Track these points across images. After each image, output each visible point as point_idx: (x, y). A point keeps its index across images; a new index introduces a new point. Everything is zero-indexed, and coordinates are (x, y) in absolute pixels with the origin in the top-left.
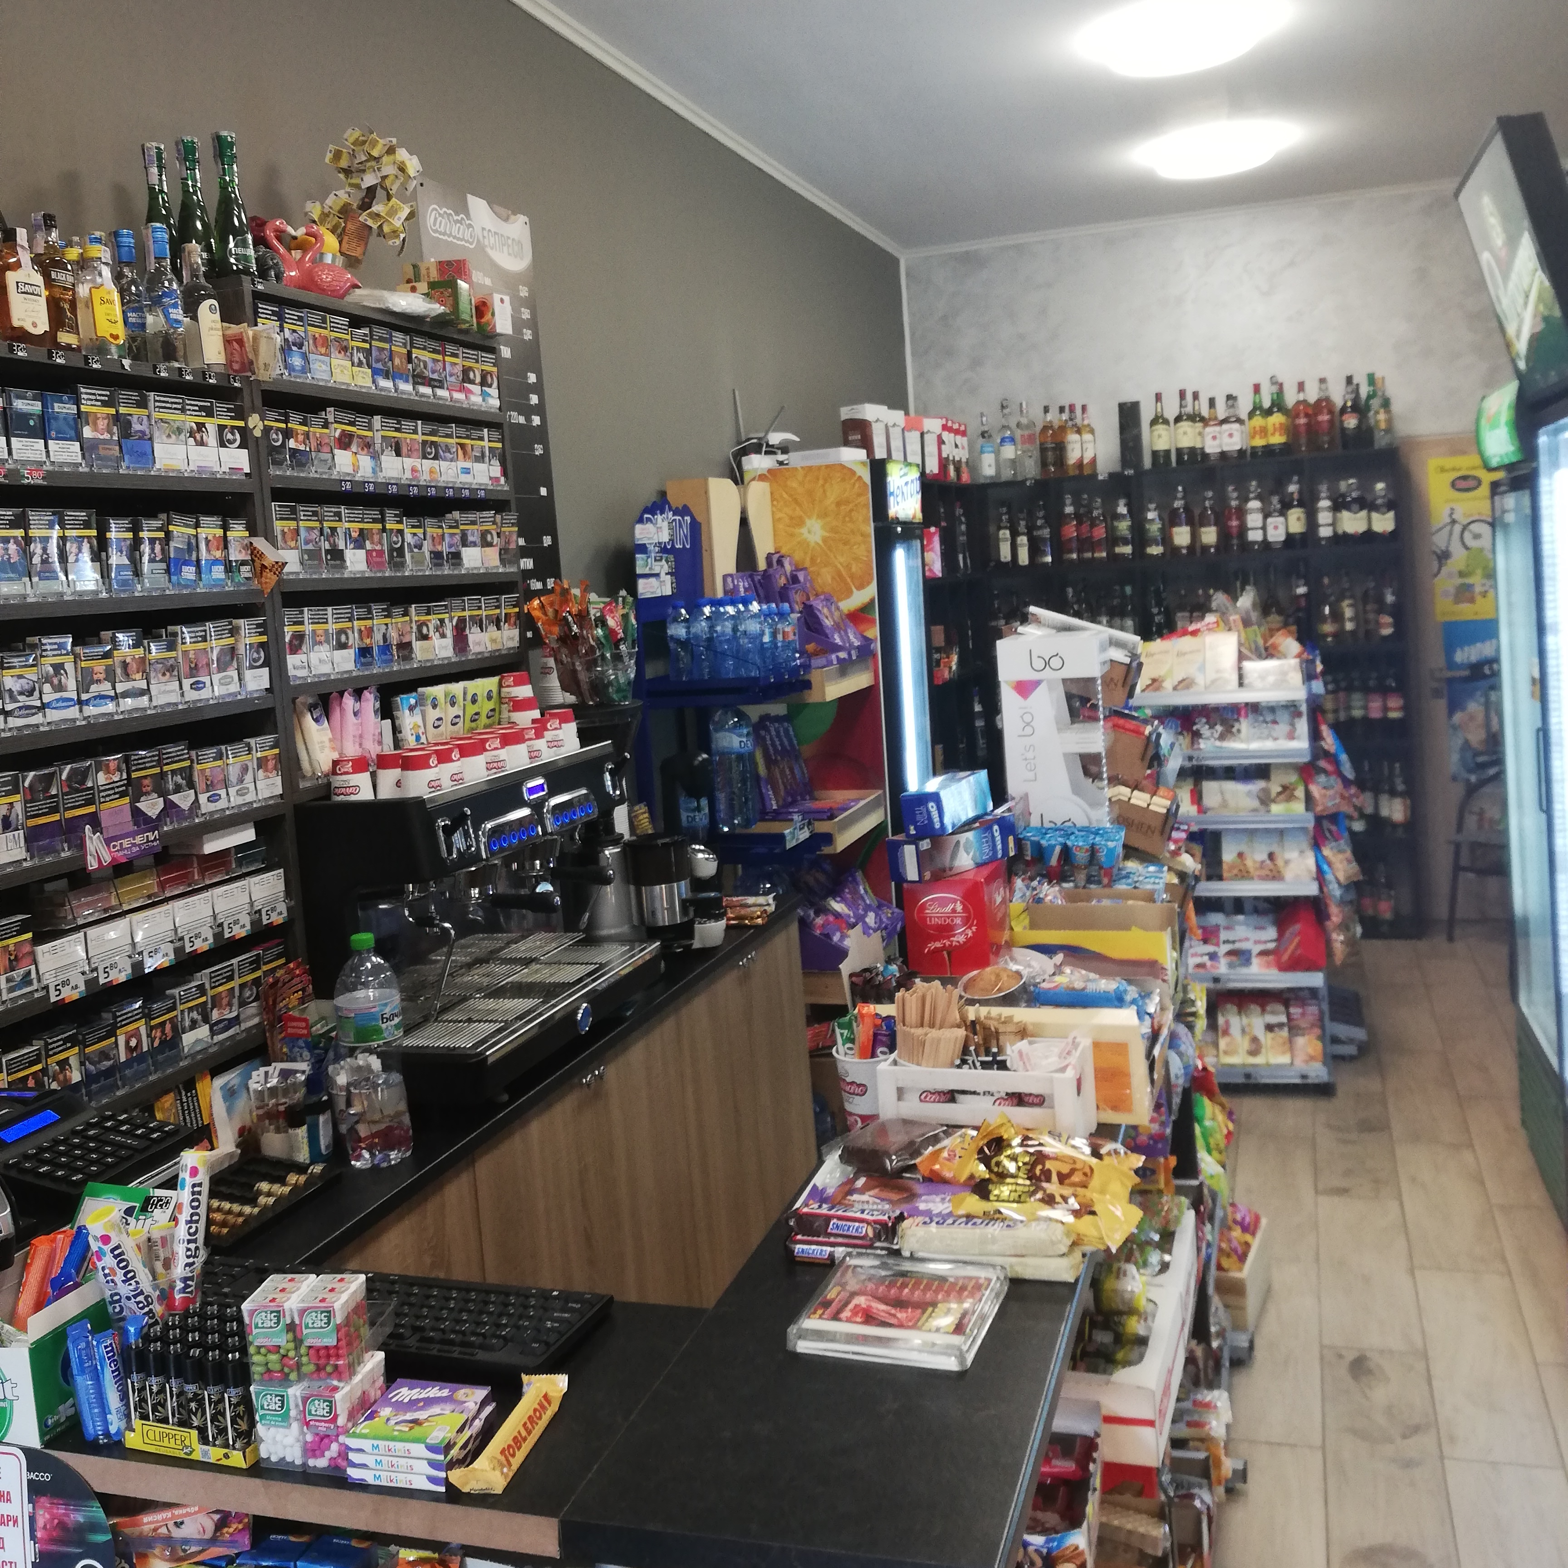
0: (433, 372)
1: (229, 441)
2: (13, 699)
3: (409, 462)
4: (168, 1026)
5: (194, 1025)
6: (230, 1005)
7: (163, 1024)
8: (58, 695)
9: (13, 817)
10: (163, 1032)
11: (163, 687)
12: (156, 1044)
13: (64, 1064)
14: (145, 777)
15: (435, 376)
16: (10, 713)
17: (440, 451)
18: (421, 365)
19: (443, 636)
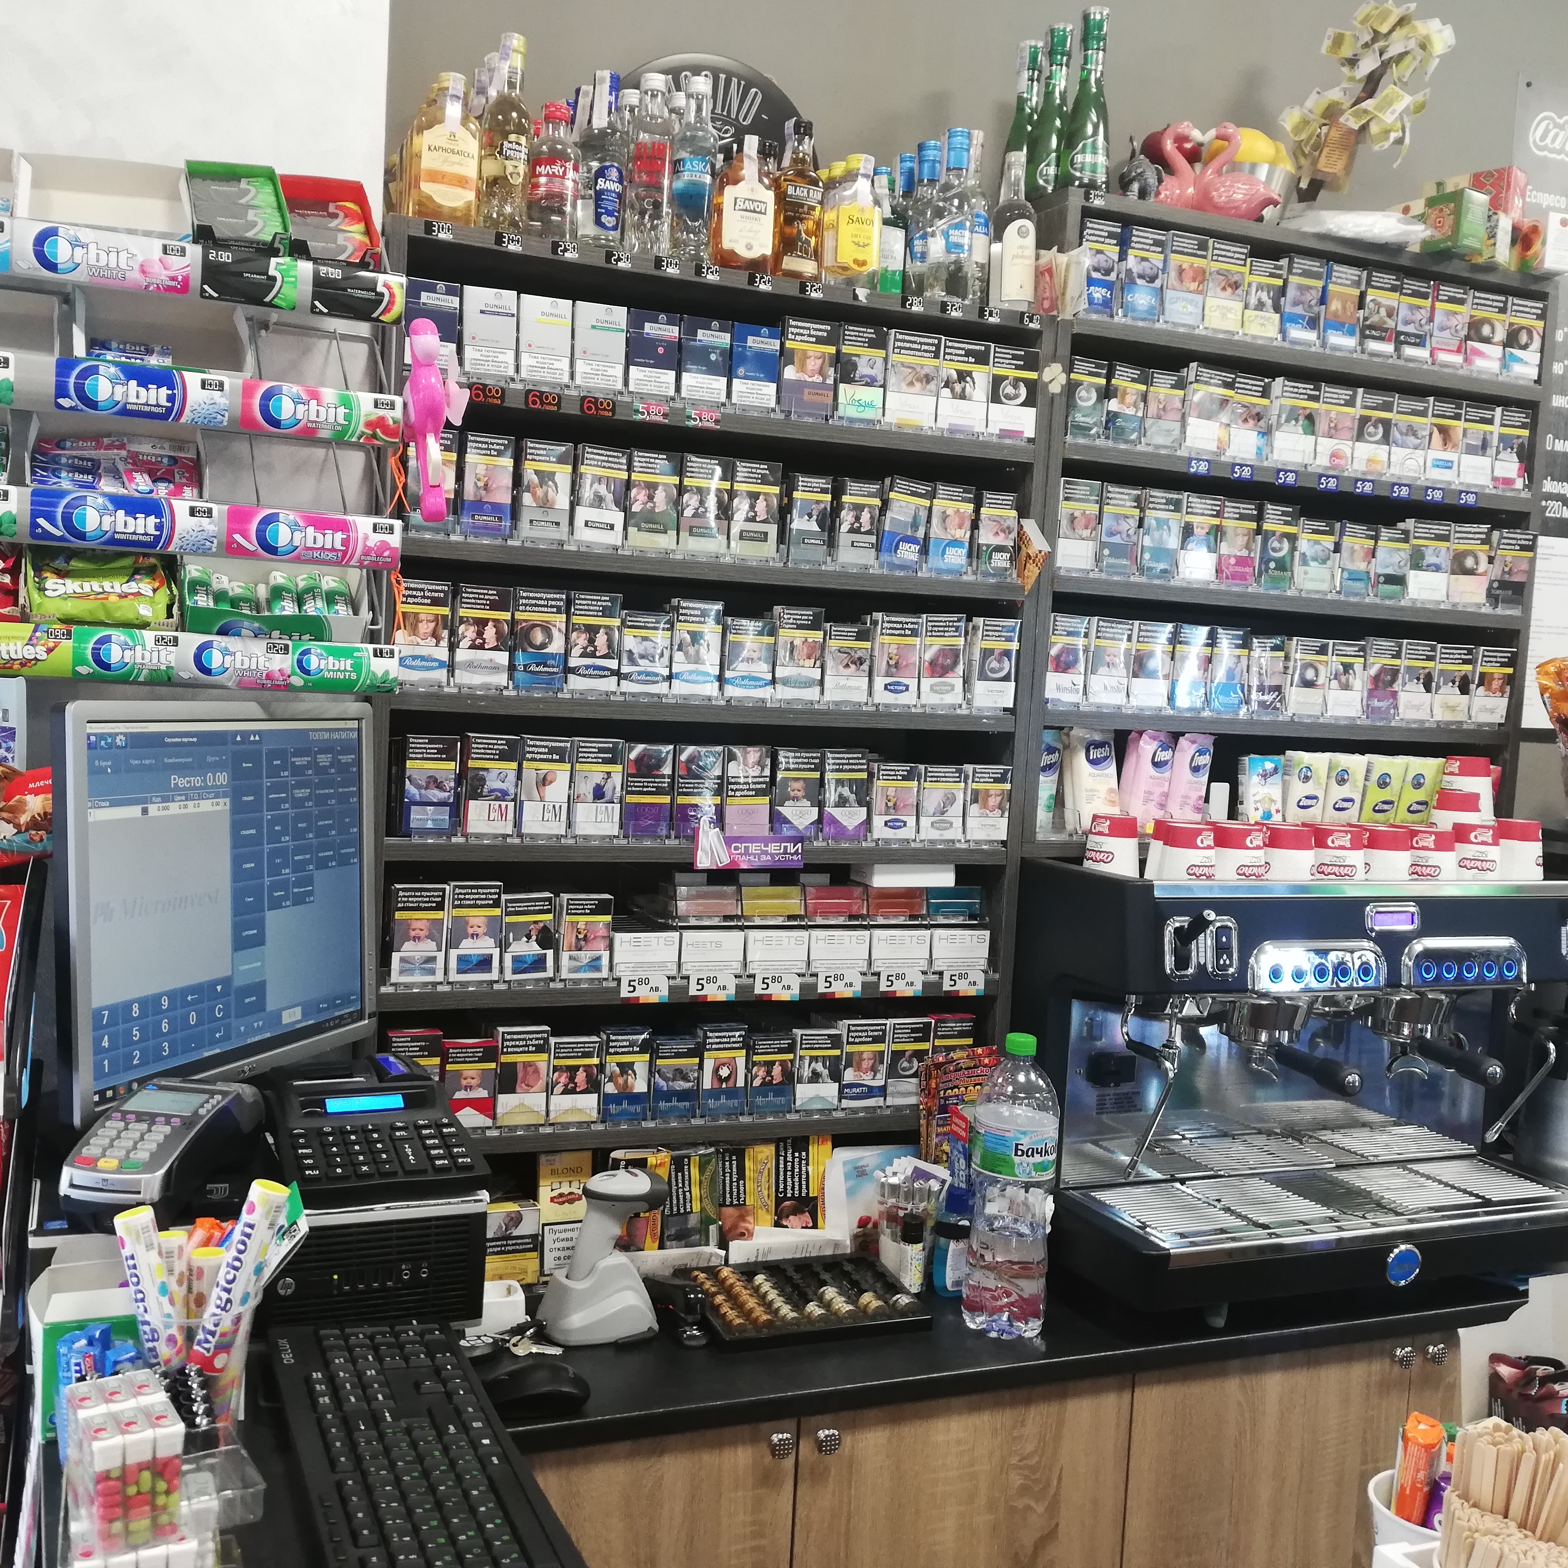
0: (1407, 323)
1: (1008, 397)
2: (632, 661)
3: (1326, 445)
4: (777, 1070)
5: (815, 1077)
6: (874, 1070)
7: (770, 1065)
8: (692, 667)
9: (608, 789)
10: (769, 1073)
11: (843, 681)
12: (757, 1083)
13: (626, 1068)
14: (797, 779)
15: (1410, 329)
16: (626, 677)
17: (1395, 433)
18: (1383, 312)
19: (1346, 687)
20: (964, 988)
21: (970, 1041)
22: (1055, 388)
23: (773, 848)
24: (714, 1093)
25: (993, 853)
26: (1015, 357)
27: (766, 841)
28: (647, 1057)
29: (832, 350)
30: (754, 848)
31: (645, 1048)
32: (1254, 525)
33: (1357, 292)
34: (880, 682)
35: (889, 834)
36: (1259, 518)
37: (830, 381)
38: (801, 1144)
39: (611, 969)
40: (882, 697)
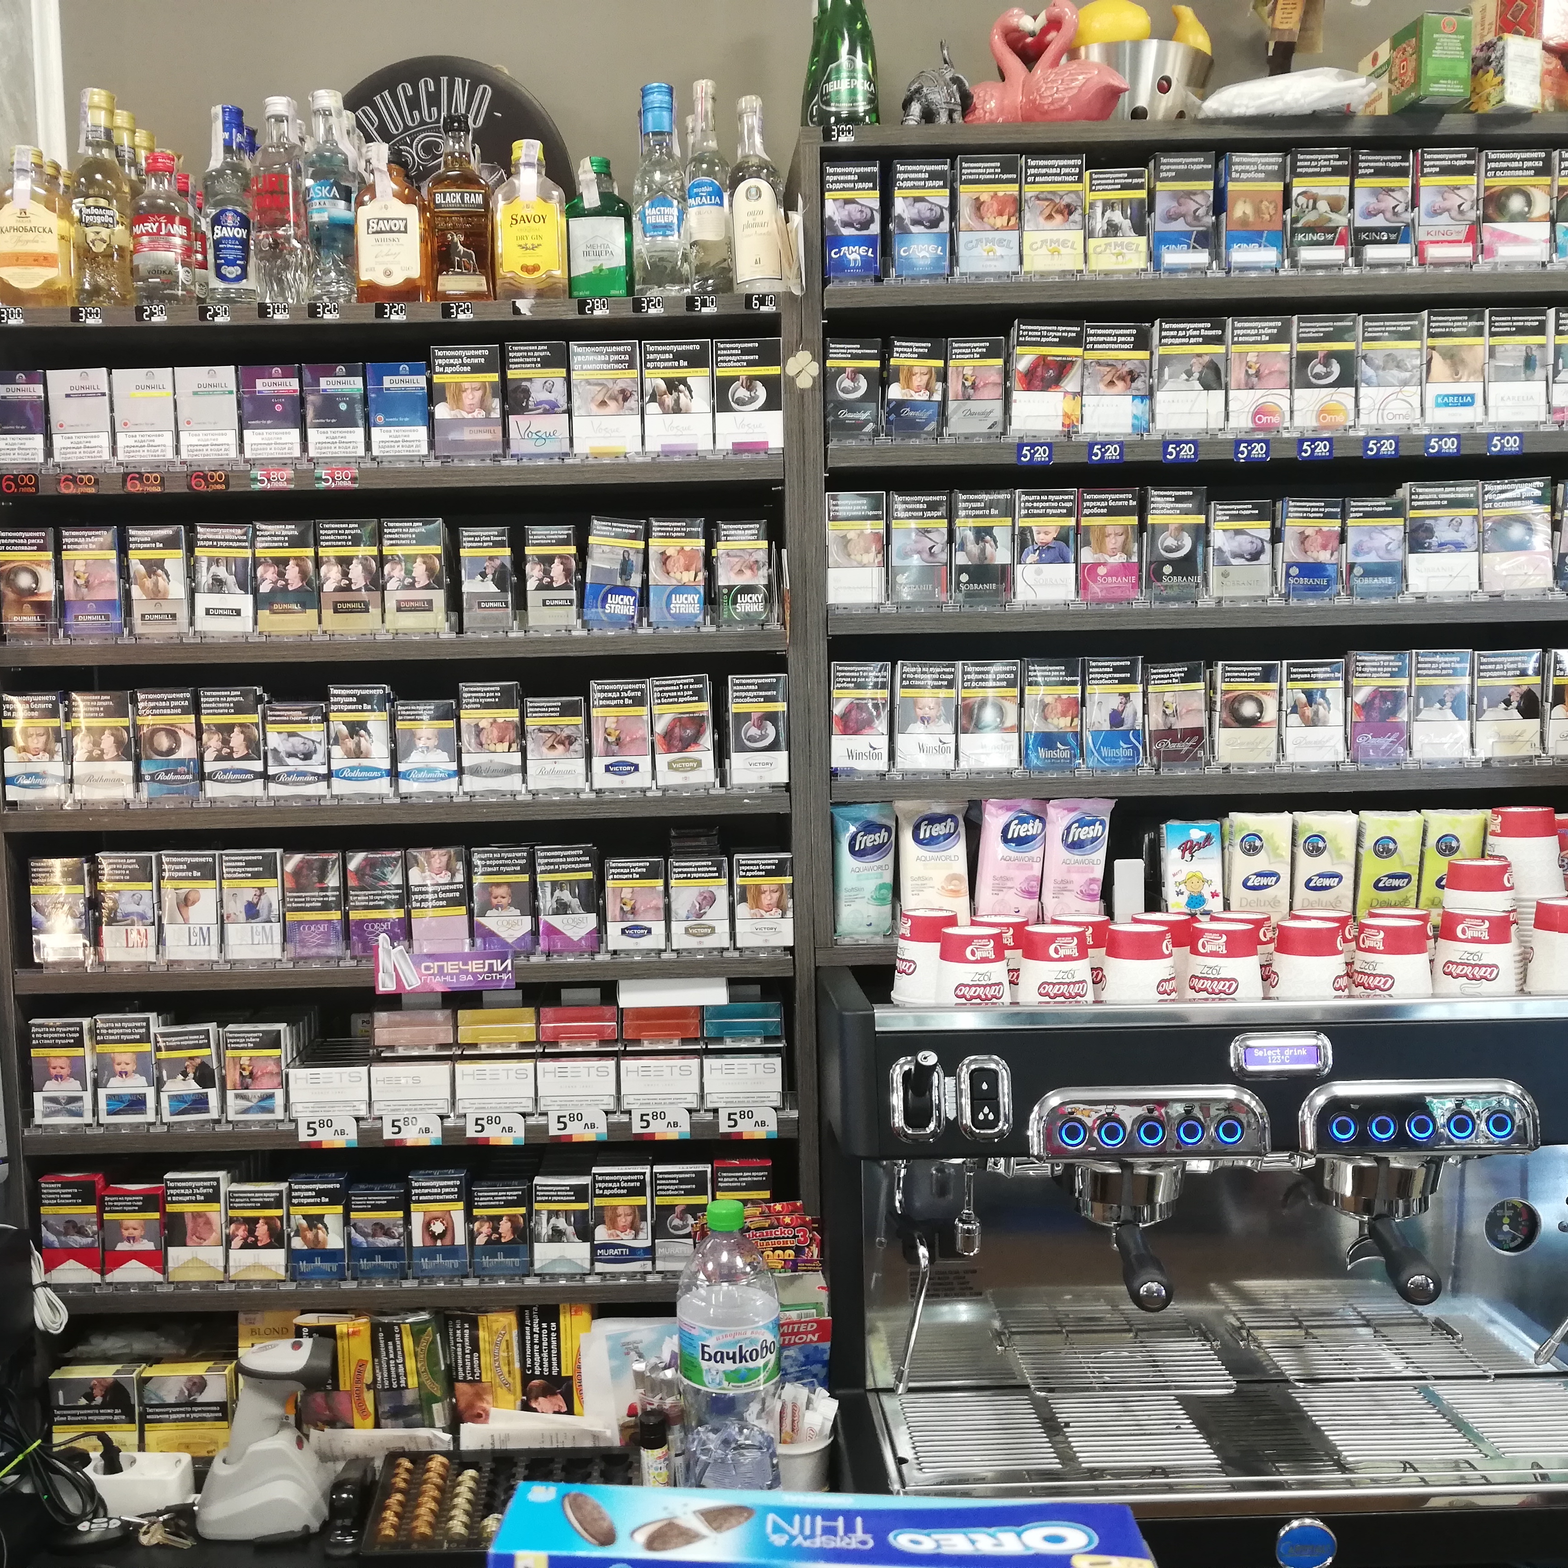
0: (1370, 214)
1: (741, 402)
2: (280, 762)
4: (505, 1227)
5: (557, 1236)
6: (635, 1228)
7: (495, 1220)
8: (355, 762)
9: (262, 906)
10: (495, 1229)
11: (549, 766)
12: (481, 1240)
13: (314, 1221)
14: (498, 885)
15: (1378, 221)
16: (273, 778)
17: (1364, 370)
18: (1323, 206)
19: (1312, 722)
20: (748, 1129)
21: (766, 1194)
22: (805, 382)
23: (474, 966)
24: (429, 1252)
25: (775, 963)
26: (745, 352)
27: (465, 958)
28: (339, 1209)
29: (495, 377)
30: (450, 967)
31: (334, 1198)
32: (1134, 520)
33: (1279, 186)
34: (599, 763)
35: (627, 943)
36: (1142, 510)
37: (496, 414)
38: (550, 1314)
39: (287, 1107)
40: (603, 780)
